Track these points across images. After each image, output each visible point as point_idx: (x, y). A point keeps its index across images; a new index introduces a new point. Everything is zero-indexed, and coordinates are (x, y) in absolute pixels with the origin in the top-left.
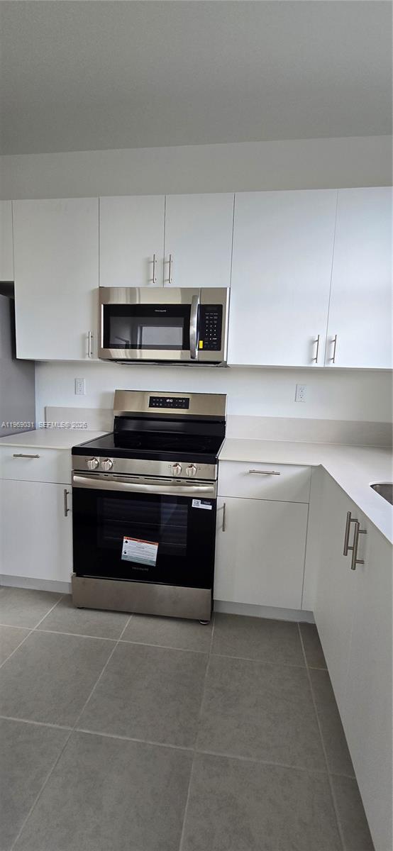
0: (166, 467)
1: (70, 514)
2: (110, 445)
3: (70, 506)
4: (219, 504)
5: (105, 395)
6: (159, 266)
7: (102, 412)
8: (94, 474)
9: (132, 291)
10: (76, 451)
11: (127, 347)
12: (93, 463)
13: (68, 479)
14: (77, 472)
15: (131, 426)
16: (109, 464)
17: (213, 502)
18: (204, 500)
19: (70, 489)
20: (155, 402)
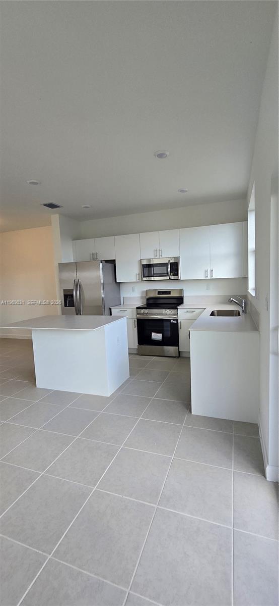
0: (164, 311)
1: (136, 327)
2: (146, 306)
3: (136, 325)
4: (179, 322)
5: (143, 292)
6: (158, 252)
7: (142, 297)
8: (143, 314)
9: (150, 260)
10: (137, 308)
11: (147, 277)
12: (142, 311)
13: (135, 317)
14: (138, 314)
15: (151, 301)
16: (146, 311)
17: (177, 320)
18: (174, 320)
19: (136, 320)
20: (159, 293)
